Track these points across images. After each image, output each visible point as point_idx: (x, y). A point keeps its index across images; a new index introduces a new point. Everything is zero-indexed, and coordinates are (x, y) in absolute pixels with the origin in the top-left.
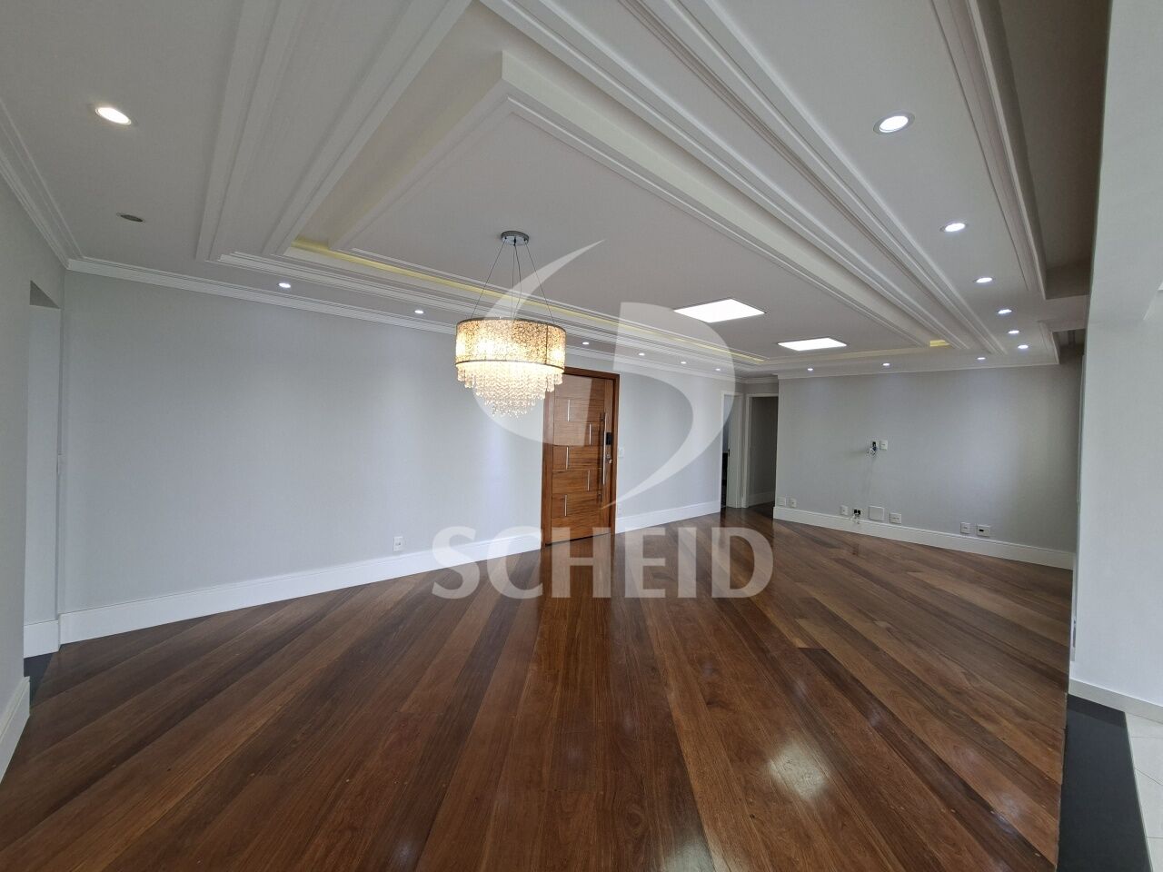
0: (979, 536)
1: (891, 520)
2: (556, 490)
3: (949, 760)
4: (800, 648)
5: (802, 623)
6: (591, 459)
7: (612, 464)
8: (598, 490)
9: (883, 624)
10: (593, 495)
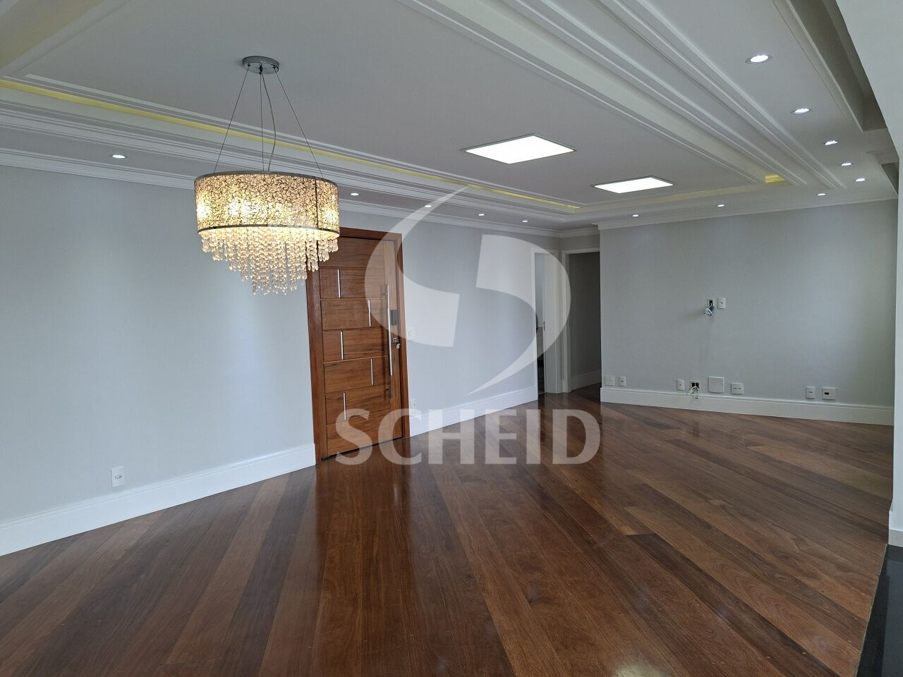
0: (824, 400)
1: (732, 390)
2: (330, 388)
3: (770, 617)
4: (628, 536)
5: (632, 510)
6: (374, 345)
7: (400, 350)
8: (384, 384)
9: (716, 502)
10: (379, 390)
